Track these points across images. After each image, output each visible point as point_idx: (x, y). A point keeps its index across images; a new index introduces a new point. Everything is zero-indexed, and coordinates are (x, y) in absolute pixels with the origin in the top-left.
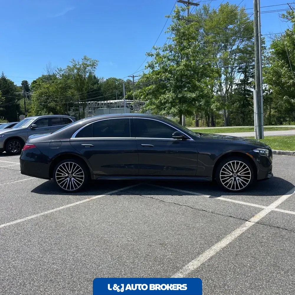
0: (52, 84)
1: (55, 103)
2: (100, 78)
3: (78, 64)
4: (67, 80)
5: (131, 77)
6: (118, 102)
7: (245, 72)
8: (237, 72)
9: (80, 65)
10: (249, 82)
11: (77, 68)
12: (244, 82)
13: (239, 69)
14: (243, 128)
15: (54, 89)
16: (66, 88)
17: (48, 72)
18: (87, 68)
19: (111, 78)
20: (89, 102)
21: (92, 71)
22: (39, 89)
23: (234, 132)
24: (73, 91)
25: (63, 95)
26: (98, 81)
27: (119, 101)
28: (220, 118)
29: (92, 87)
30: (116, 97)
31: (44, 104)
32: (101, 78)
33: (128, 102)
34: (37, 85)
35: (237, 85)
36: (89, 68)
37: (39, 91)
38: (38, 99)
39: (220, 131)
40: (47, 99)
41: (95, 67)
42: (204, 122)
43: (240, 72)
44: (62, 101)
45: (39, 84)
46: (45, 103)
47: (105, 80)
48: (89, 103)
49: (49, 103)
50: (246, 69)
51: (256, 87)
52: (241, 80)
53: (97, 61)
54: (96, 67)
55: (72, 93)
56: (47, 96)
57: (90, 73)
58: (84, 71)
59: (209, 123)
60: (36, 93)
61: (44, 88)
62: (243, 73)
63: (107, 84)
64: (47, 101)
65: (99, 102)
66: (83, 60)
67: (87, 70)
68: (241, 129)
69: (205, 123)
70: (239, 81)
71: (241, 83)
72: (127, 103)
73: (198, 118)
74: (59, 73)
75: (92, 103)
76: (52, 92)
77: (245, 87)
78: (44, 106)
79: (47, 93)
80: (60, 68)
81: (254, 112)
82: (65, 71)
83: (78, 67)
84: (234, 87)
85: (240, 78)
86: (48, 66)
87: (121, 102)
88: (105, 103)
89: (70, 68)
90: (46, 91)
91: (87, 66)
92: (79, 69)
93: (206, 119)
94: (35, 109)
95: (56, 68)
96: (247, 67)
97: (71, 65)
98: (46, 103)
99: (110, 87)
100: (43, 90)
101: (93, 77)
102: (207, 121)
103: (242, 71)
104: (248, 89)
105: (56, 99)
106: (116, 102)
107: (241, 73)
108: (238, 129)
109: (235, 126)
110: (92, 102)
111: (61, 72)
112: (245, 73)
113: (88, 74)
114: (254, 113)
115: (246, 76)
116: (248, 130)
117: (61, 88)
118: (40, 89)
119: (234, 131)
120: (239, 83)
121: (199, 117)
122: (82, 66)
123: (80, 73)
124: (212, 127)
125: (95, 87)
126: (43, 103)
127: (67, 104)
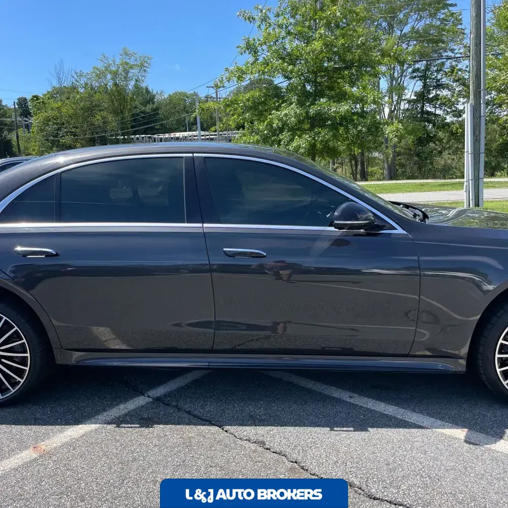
0: (67, 102)
1: (72, 136)
2: (157, 93)
3: (113, 64)
4: (94, 95)
5: (213, 87)
6: (190, 136)
7: (424, 78)
8: (410, 78)
9: (117, 65)
10: (431, 96)
11: (110, 72)
12: (422, 97)
13: (414, 71)
14: (427, 184)
15: (71, 112)
16: (91, 109)
17: (59, 78)
18: (131, 71)
19: (176, 93)
20: (138, 136)
21: (140, 78)
22: (43, 111)
23: (410, 192)
24: (104, 114)
25: (88, 122)
26: (153, 97)
27: (191, 133)
28: (377, 164)
29: (144, 108)
30: (186, 128)
31: (53, 139)
32: (159, 93)
33: (208, 135)
34: (39, 103)
35: (409, 101)
36: (134, 71)
37: (43, 115)
38: (42, 130)
39: (384, 189)
40: (59, 129)
41: (145, 70)
42: (347, 172)
43: (415, 77)
44: (86, 134)
45: (43, 102)
46: (54, 137)
47: (166, 96)
48: (138, 139)
49: (61, 137)
50: (426, 72)
51: (472, 97)
52: (416, 94)
53: (148, 59)
54: (147, 69)
55: (103, 118)
56: (57, 124)
57: (137, 81)
58: (125, 78)
59: (356, 174)
60: (37, 119)
61: (52, 109)
62: (421, 80)
63: (170, 103)
64: (57, 133)
65: (156, 136)
66: (122, 55)
67: (130, 75)
68: (422, 185)
69: (348, 175)
70: (413, 95)
71: (415, 98)
72: (207, 137)
73: (336, 165)
74: (78, 80)
75: (143, 138)
76: (66, 116)
77: (423, 107)
78: (53, 142)
79: (58, 118)
80: (81, 71)
81: (466, 151)
82: (90, 76)
83: (113, 69)
84: (404, 106)
85: (415, 90)
86: (58, 69)
87: (195, 136)
88: (167, 138)
89: (100, 71)
90: (56, 116)
91: (131, 68)
92: (115, 74)
93: (352, 166)
94: (36, 148)
95: (73, 72)
96: (427, 68)
97: (101, 66)
98: (56, 136)
99: (175, 108)
100: (50, 113)
101: (144, 91)
102: (352, 170)
103: (418, 77)
104: (429, 109)
105: (73, 130)
106: (186, 137)
107: (417, 80)
108: (416, 185)
109: (404, 179)
110: (143, 136)
111: (82, 79)
112: (425, 80)
113: (133, 83)
114: (466, 153)
115: (425, 86)
116: (439, 188)
117: (82, 109)
118: (46, 111)
119: (411, 190)
120: (411, 98)
121: (336, 163)
122: (121, 67)
123: (118, 80)
124: (361, 181)
125: (148, 108)
126: (51, 138)
127: (94, 138)
